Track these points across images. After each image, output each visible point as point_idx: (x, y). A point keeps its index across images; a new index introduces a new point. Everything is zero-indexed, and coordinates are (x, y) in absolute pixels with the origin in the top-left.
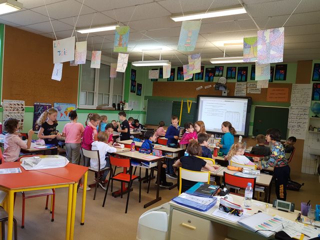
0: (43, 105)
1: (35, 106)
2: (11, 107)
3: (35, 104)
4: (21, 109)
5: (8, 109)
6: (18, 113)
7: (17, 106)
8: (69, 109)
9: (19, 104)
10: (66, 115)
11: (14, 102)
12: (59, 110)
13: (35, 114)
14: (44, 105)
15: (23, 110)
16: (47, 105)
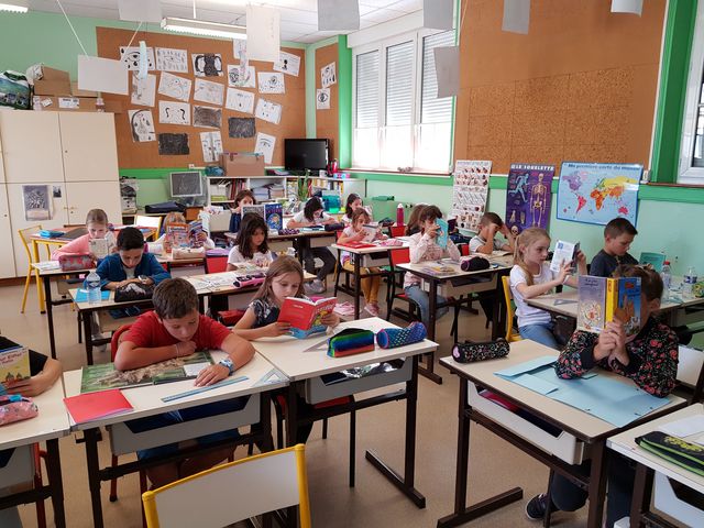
0: (529, 172)
2: (466, 177)
4: (481, 181)
5: (460, 180)
6: (477, 189)
7: (475, 174)
8: (609, 185)
9: (481, 168)
10: (599, 204)
11: (473, 164)
12: (574, 187)
13: (509, 195)
14: (534, 171)
15: (485, 184)
16: (540, 172)
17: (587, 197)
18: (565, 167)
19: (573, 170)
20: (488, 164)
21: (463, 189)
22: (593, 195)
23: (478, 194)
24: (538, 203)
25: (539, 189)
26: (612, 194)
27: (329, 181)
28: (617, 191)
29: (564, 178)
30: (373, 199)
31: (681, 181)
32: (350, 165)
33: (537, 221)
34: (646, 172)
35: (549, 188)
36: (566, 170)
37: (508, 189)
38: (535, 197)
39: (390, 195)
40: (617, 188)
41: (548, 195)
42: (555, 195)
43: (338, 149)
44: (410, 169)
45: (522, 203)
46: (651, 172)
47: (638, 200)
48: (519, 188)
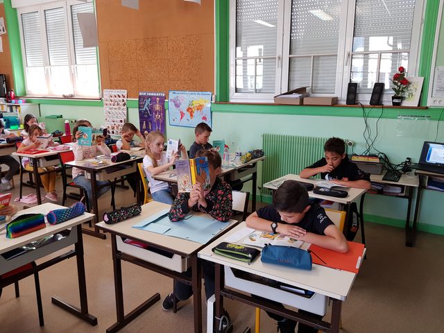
0: (150, 97)
1: (140, 97)
2: (111, 101)
3: (141, 94)
4: (122, 103)
5: (108, 102)
6: (120, 108)
7: (117, 99)
8: (196, 104)
9: (121, 95)
10: (191, 115)
11: (115, 92)
12: (177, 106)
13: (140, 112)
14: (153, 96)
15: (124, 105)
16: (157, 97)
17: (185, 111)
18: (171, 93)
19: (175, 95)
20: (125, 92)
21: (111, 109)
22: (188, 110)
23: (120, 111)
24: (158, 116)
25: (157, 107)
26: (198, 109)
27: (8, 106)
28: (200, 107)
29: (171, 100)
30: (46, 117)
31: (231, 101)
32: (25, 94)
33: (159, 127)
34: (213, 96)
35: (163, 106)
36: (172, 95)
37: (139, 108)
38: (156, 113)
39: (59, 114)
40: (201, 105)
41: (163, 111)
42: (167, 111)
43: (13, 82)
44: (72, 96)
45: (149, 117)
46: (216, 96)
47: (211, 112)
48: (146, 107)
